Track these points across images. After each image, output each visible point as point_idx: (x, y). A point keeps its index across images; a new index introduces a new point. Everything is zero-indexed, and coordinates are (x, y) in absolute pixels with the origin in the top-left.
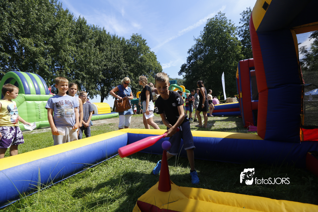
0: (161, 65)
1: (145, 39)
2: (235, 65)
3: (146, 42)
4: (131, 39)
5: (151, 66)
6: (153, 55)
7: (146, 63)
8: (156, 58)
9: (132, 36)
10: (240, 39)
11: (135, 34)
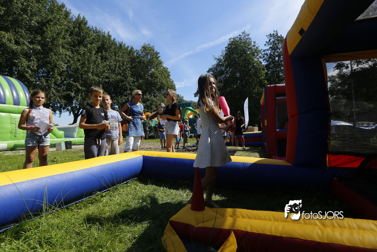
0: (174, 84)
1: (158, 52)
2: (257, 91)
3: (159, 55)
4: (141, 49)
5: (164, 84)
6: (166, 71)
7: (158, 80)
8: (169, 75)
9: (143, 46)
10: (264, 63)
11: (147, 44)
